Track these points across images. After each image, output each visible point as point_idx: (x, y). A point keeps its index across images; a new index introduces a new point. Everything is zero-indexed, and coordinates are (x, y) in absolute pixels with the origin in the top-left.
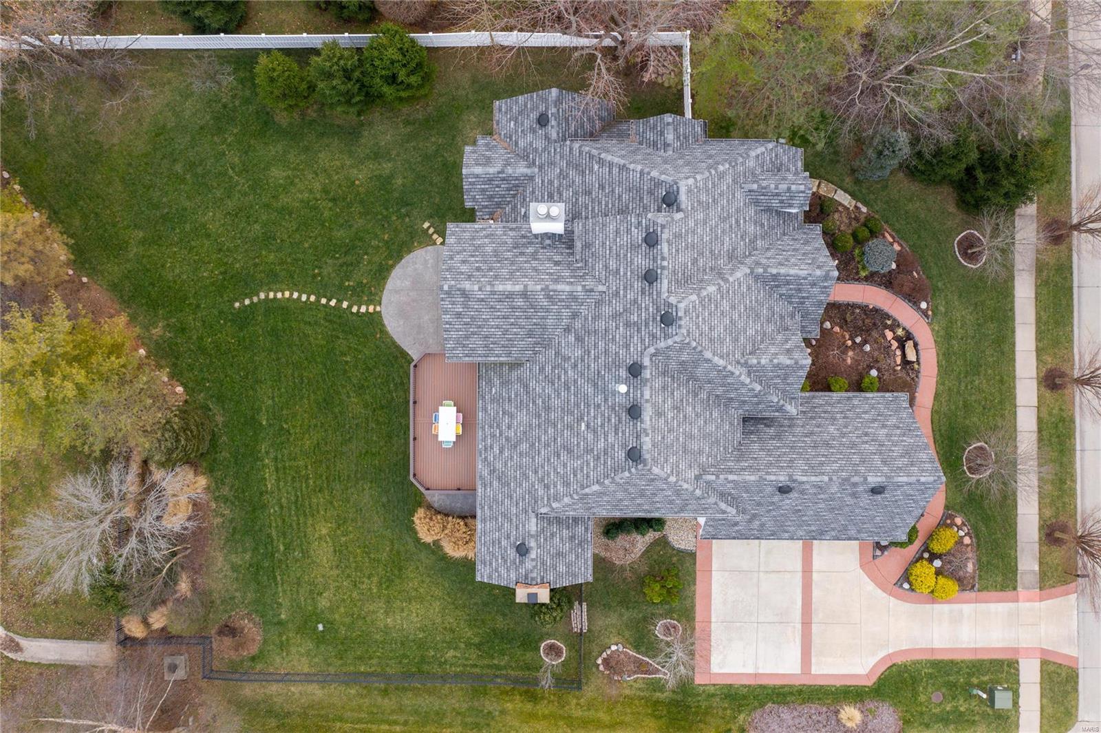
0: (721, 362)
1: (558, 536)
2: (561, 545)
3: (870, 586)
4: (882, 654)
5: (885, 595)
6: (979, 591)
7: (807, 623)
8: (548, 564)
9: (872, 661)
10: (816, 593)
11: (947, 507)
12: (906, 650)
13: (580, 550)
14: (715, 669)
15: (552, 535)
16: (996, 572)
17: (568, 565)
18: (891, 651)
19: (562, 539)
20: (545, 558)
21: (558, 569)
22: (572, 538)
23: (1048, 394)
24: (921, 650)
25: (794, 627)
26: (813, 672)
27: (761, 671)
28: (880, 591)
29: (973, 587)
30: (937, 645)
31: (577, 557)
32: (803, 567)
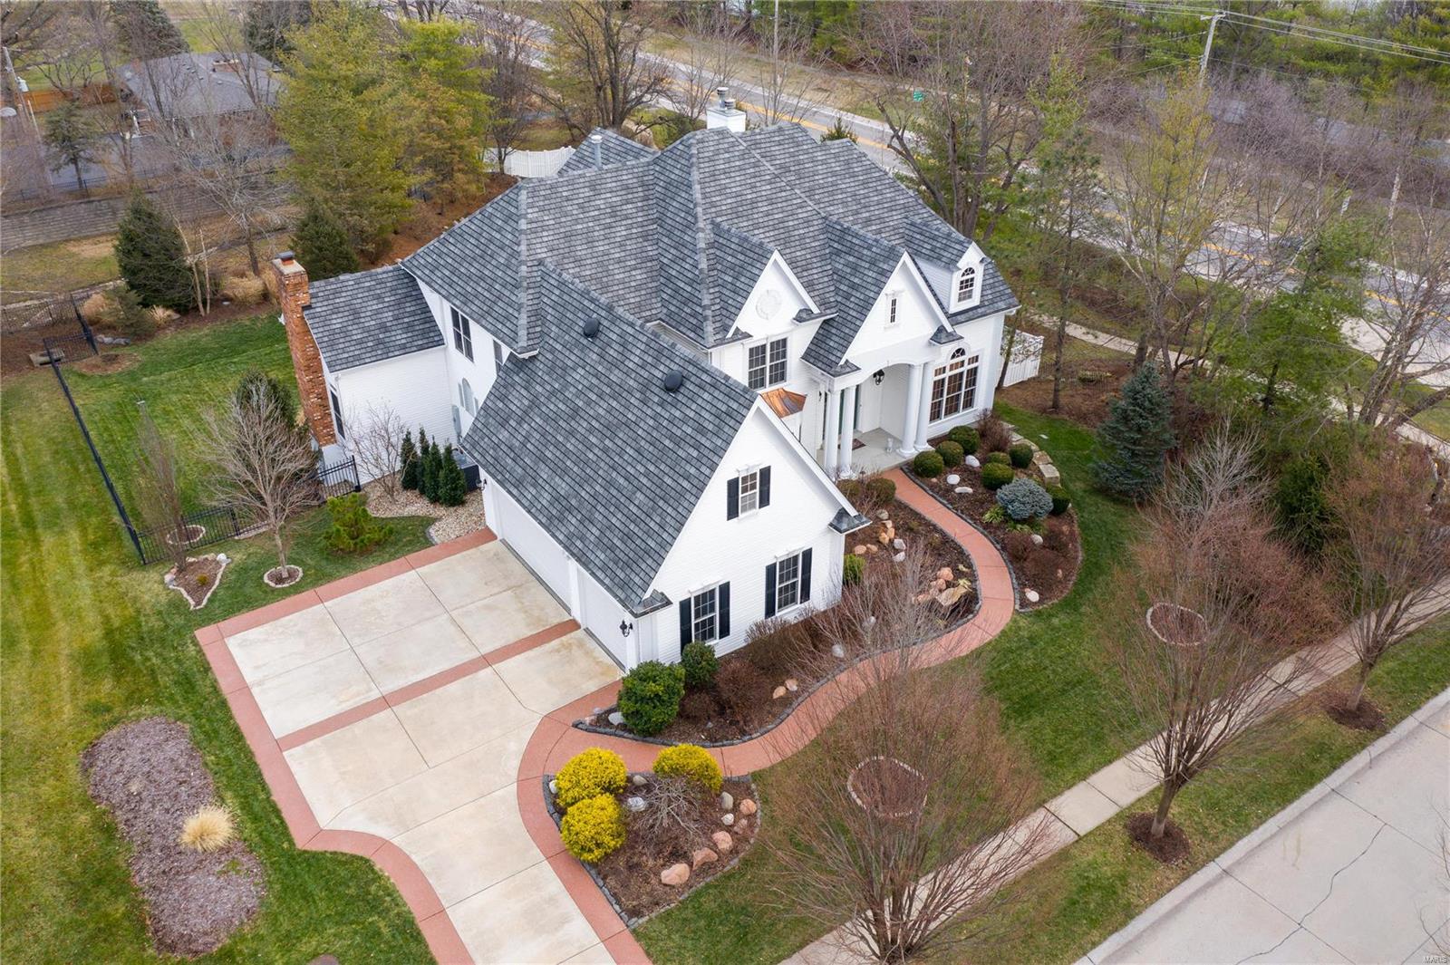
0: (698, 196)
1: (381, 306)
2: (369, 314)
3: (516, 747)
4: (381, 831)
5: (514, 774)
6: (634, 932)
7: (386, 702)
8: (337, 301)
9: (357, 822)
10: (454, 688)
11: (757, 776)
12: (414, 866)
13: (370, 344)
14: (233, 643)
15: (379, 298)
16: (702, 944)
17: (344, 332)
18: (396, 841)
19: (378, 312)
20: (344, 294)
21: (334, 316)
22: (384, 328)
23: (1121, 838)
24: (428, 891)
25: (370, 690)
26: (285, 754)
27: (255, 691)
28: (516, 763)
29: (635, 913)
30: (456, 916)
31: (360, 342)
32: (489, 654)
